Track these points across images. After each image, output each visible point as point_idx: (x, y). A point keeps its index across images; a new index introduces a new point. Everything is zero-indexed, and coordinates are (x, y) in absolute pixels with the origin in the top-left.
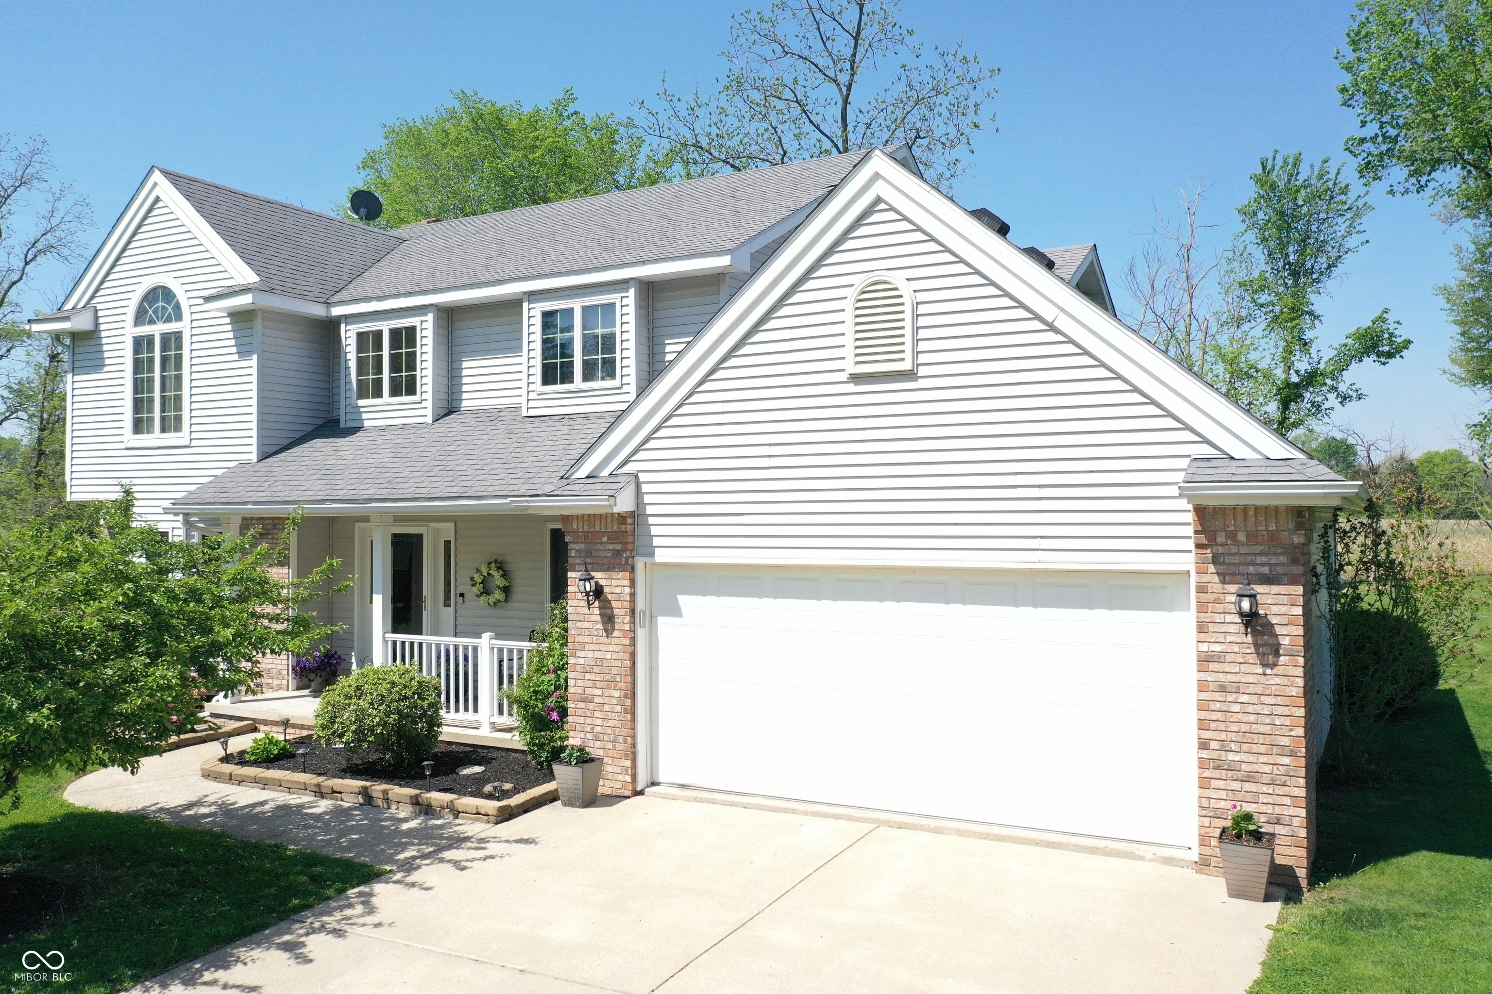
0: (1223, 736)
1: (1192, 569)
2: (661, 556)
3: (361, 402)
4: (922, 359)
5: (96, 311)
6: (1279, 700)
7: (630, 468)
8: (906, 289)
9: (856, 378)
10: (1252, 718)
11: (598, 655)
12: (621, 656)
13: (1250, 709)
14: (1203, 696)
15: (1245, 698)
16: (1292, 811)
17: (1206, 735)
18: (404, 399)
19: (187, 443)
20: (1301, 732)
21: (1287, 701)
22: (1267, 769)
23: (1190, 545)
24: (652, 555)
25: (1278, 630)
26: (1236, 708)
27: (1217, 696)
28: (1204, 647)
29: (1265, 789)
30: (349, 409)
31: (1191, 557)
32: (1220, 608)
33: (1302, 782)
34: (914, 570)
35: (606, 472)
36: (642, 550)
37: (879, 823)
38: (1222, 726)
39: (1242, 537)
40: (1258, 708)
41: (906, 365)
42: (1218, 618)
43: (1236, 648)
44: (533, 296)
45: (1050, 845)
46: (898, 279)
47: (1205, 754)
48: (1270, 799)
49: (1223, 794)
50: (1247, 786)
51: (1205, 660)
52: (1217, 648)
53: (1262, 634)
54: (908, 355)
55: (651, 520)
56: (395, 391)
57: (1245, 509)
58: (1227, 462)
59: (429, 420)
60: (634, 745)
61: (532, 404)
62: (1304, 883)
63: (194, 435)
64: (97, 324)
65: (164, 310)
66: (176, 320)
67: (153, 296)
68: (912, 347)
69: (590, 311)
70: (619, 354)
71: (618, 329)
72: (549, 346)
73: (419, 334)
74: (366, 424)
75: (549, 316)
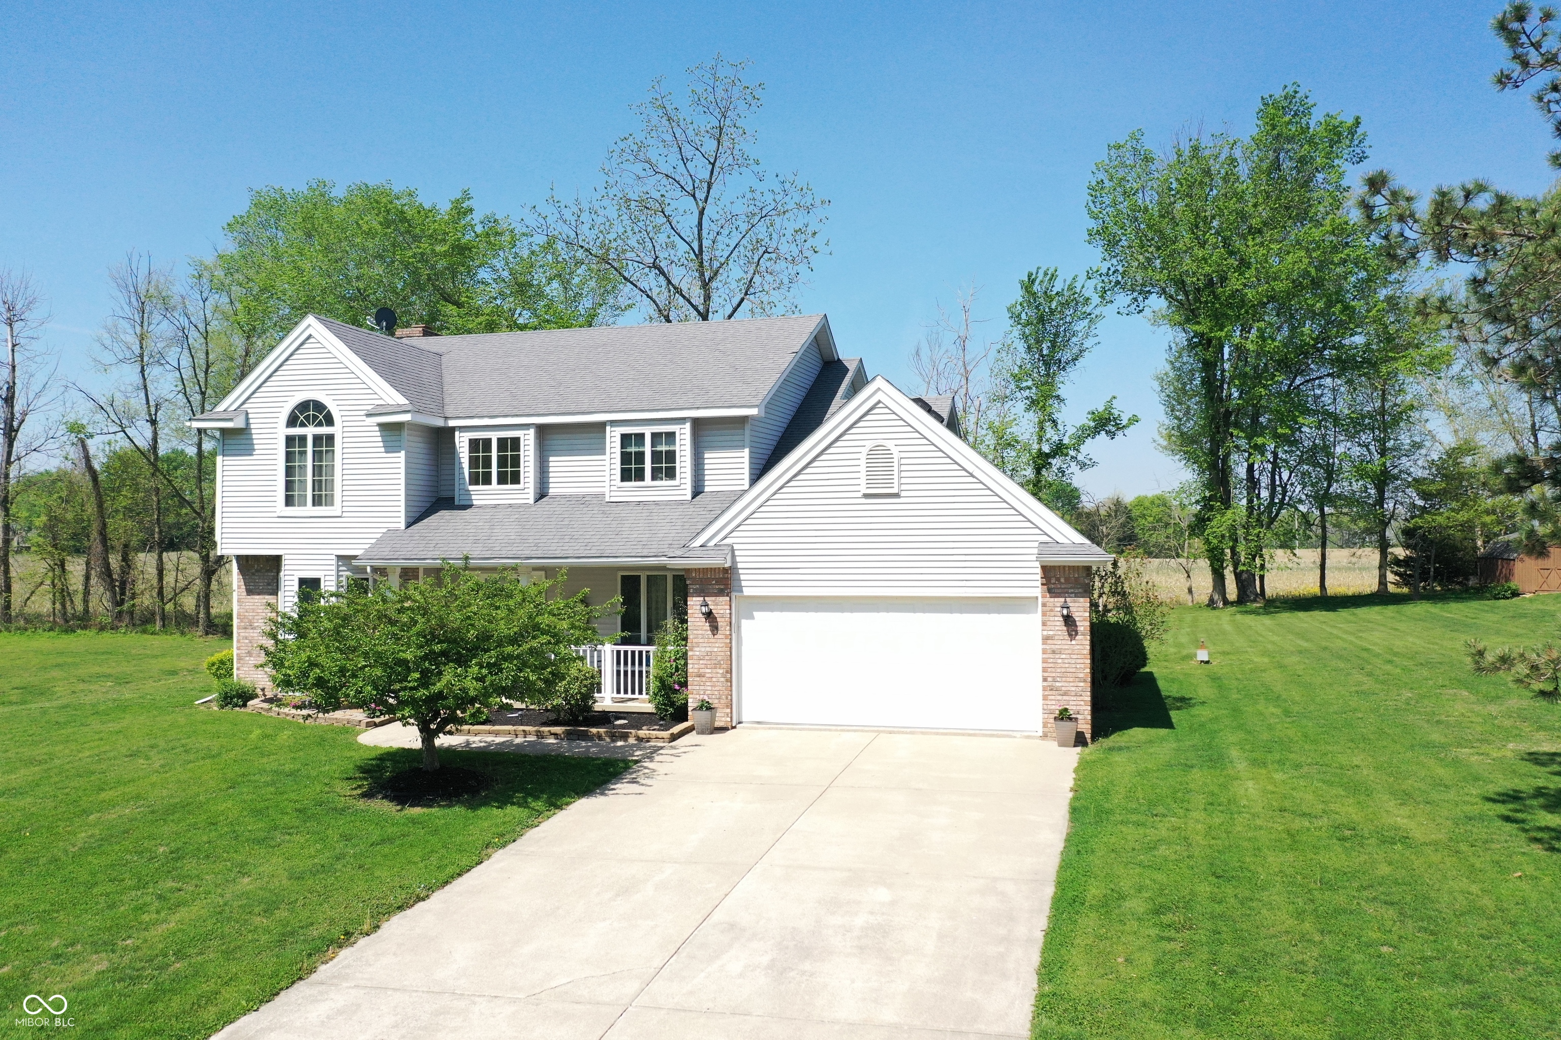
0: (1054, 675)
1: (1040, 596)
2: (747, 592)
3: (471, 488)
4: (903, 487)
5: (247, 414)
6: (1079, 656)
7: (727, 541)
8: (895, 451)
9: (866, 496)
10: (1067, 665)
11: (708, 649)
12: (724, 649)
13: (1066, 661)
14: (1045, 656)
15: (1063, 656)
16: (1085, 708)
17: (1046, 674)
18: (509, 486)
19: (340, 514)
20: (1088, 670)
21: (1082, 656)
22: (1073, 689)
23: (1039, 584)
24: (742, 591)
25: (1078, 623)
26: (1060, 661)
27: (1051, 656)
28: (1045, 633)
29: (1072, 698)
30: (462, 492)
31: (1039, 590)
32: (1052, 614)
33: (1089, 694)
34: (897, 598)
35: (712, 543)
36: (736, 588)
37: (879, 732)
38: (1053, 670)
39: (1062, 580)
40: (1070, 661)
41: (895, 491)
42: (1052, 619)
43: (1060, 633)
44: (614, 423)
45: (970, 735)
46: (890, 444)
47: (1045, 684)
48: (1074, 703)
49: (1054, 702)
50: (1065, 698)
51: (1046, 639)
52: (1051, 633)
53: (1071, 625)
54: (896, 485)
55: (741, 571)
56: (502, 480)
57: (1064, 567)
58: (1055, 545)
59: (532, 501)
60: (731, 700)
61: (613, 494)
62: (1089, 741)
63: (345, 509)
64: (248, 424)
65: (315, 417)
66: (327, 425)
67: (304, 406)
68: (898, 481)
69: (657, 435)
70: (678, 465)
71: (678, 448)
72: (626, 456)
73: (522, 442)
74: (475, 502)
75: (627, 436)
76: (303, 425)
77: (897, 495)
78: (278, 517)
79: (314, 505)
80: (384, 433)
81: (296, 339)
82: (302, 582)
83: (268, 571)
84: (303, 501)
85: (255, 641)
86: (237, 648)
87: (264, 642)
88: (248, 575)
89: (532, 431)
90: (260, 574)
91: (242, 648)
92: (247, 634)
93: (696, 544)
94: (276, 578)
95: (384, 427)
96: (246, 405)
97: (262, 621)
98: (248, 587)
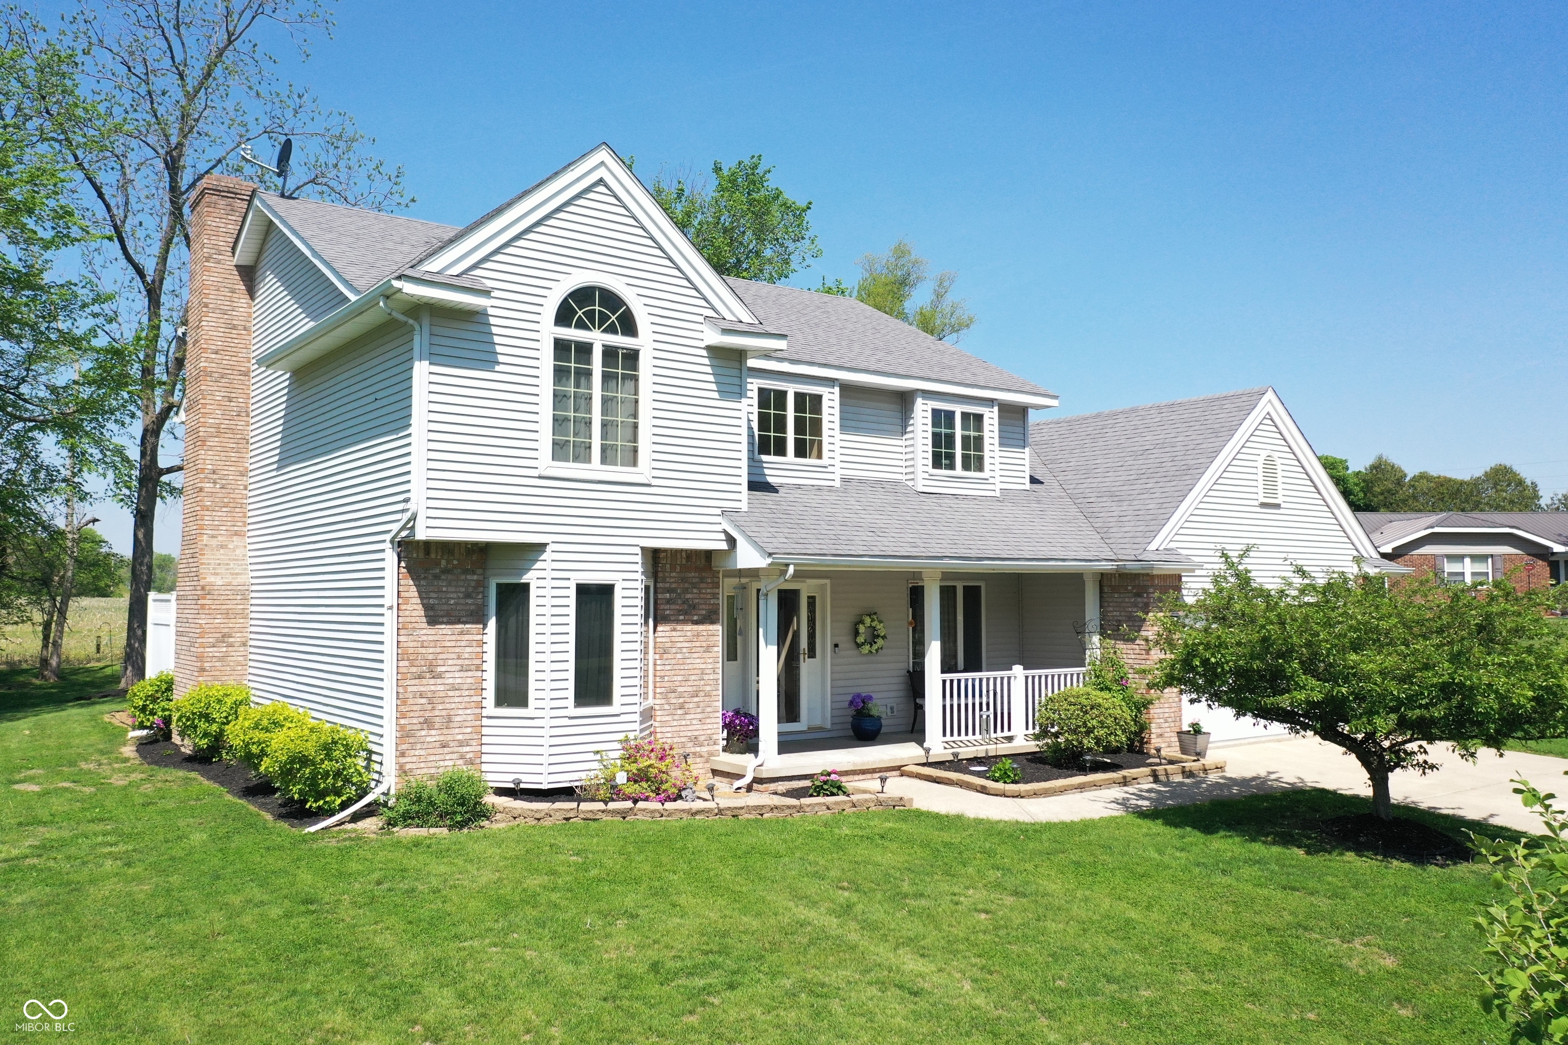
3: (764, 458)
4: (1283, 498)
7: (1171, 545)
8: (1278, 462)
18: (810, 461)
19: (647, 481)
30: (751, 463)
35: (1161, 548)
41: (1278, 501)
44: (928, 394)
46: (1275, 456)
54: (1280, 496)
56: (801, 451)
59: (837, 484)
61: (925, 482)
63: (655, 473)
65: (604, 318)
66: (623, 334)
67: (583, 295)
68: (1280, 492)
69: (965, 416)
70: (987, 454)
71: (986, 434)
72: (936, 437)
73: (825, 403)
74: (770, 480)
75: (936, 413)
76: (581, 325)
77: (1277, 506)
78: (540, 477)
79: (604, 461)
80: (716, 362)
81: (578, 180)
82: (583, 590)
84: (582, 454)
85: (440, 700)
86: (401, 715)
87: (457, 700)
88: (425, 578)
89: (837, 390)
90: (450, 577)
91: (412, 714)
92: (422, 689)
93: (1153, 547)
94: (482, 585)
95: (715, 352)
96: (478, 272)
97: (455, 662)
98: (425, 601)
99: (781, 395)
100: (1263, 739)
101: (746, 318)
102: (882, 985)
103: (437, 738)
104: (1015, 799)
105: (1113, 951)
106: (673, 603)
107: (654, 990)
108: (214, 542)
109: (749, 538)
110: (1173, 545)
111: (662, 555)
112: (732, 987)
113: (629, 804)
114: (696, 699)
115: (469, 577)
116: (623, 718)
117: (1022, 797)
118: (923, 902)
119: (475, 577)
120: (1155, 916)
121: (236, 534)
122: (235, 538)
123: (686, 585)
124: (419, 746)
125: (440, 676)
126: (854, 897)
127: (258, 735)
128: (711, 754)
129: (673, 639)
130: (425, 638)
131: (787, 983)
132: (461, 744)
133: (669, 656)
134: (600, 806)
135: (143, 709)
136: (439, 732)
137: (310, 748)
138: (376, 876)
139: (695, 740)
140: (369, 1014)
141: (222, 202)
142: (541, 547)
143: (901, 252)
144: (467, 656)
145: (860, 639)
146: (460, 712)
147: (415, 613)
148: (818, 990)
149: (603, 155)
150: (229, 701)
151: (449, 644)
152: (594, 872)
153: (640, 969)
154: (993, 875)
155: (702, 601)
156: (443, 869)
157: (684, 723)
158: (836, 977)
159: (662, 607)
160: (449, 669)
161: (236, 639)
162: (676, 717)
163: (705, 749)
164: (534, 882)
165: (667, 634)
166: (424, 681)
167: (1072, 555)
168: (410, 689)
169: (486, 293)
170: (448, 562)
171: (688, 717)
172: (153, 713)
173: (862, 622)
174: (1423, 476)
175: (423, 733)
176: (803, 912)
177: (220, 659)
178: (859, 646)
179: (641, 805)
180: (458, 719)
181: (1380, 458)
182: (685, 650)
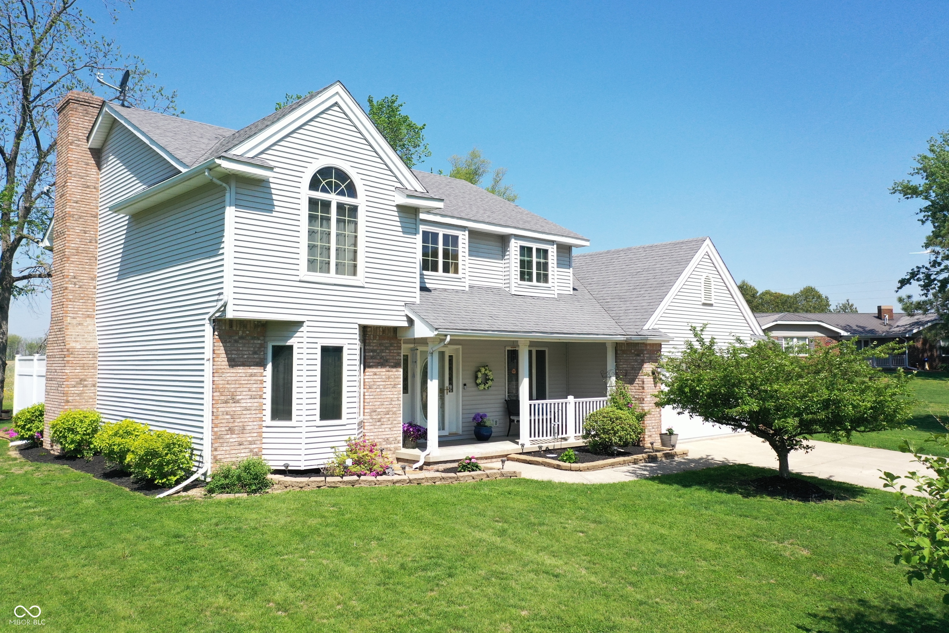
3: (425, 272)
8: (712, 280)
9: (704, 304)
18: (451, 275)
19: (362, 285)
35: (651, 328)
41: (712, 302)
44: (517, 237)
46: (711, 276)
54: (713, 299)
56: (446, 269)
58: (755, 335)
59: (467, 289)
61: (516, 289)
63: (367, 280)
65: (337, 186)
66: (349, 196)
67: (325, 172)
68: (713, 297)
69: (538, 250)
70: (550, 273)
71: (550, 261)
72: (522, 262)
73: (460, 241)
74: (428, 286)
75: (522, 248)
76: (324, 190)
77: (711, 305)
78: (300, 281)
79: (337, 273)
80: (402, 215)
81: (323, 102)
82: (325, 350)
83: (254, 338)
84: (325, 268)
85: (238, 416)
86: (215, 425)
87: (248, 416)
88: (229, 342)
89: (467, 233)
90: (244, 341)
91: (221, 425)
92: (227, 409)
93: (646, 327)
94: (263, 347)
95: (401, 208)
96: (263, 156)
97: (247, 393)
98: (229, 356)
99: (435, 235)
100: (704, 438)
101: (420, 189)
102: (536, 572)
103: (236, 440)
104: (577, 472)
105: (658, 551)
106: (374, 359)
107: (406, 579)
108: (74, 322)
109: (423, 320)
110: (656, 327)
111: (369, 329)
112: (450, 576)
113: (355, 478)
114: (388, 416)
115: (256, 342)
116: (348, 427)
117: (581, 471)
118: (545, 528)
119: (259, 342)
120: (675, 531)
121: (89, 316)
122: (88, 319)
123: (382, 348)
124: (225, 445)
125: (238, 402)
126: (506, 526)
127: (118, 440)
128: (396, 449)
129: (375, 380)
130: (229, 378)
131: (483, 573)
132: (251, 443)
133: (373, 390)
134: (339, 479)
135: (23, 427)
136: (238, 436)
137: (159, 446)
138: (214, 521)
139: (387, 440)
140: (240, 597)
141: (81, 108)
142: (300, 324)
143: (474, 155)
144: (254, 389)
145: (479, 381)
146: (250, 424)
147: (223, 363)
148: (501, 576)
149: (337, 88)
150: (87, 421)
151: (243, 382)
152: (348, 516)
153: (394, 567)
154: (579, 513)
155: (391, 358)
156: (254, 516)
157: (380, 430)
158: (509, 568)
159: (368, 361)
160: (244, 397)
161: (89, 382)
162: (376, 427)
163: (392, 446)
164: (313, 522)
165: (371, 377)
166: (229, 405)
167: (601, 332)
168: (220, 409)
169: (271, 169)
170: (243, 332)
171: (383, 426)
172: (29, 430)
173: (479, 371)
174: (767, 293)
175: (228, 436)
176: (478, 535)
177: (79, 395)
178: (478, 385)
179: (362, 478)
180: (249, 428)
181: (744, 282)
182: (381, 387)
